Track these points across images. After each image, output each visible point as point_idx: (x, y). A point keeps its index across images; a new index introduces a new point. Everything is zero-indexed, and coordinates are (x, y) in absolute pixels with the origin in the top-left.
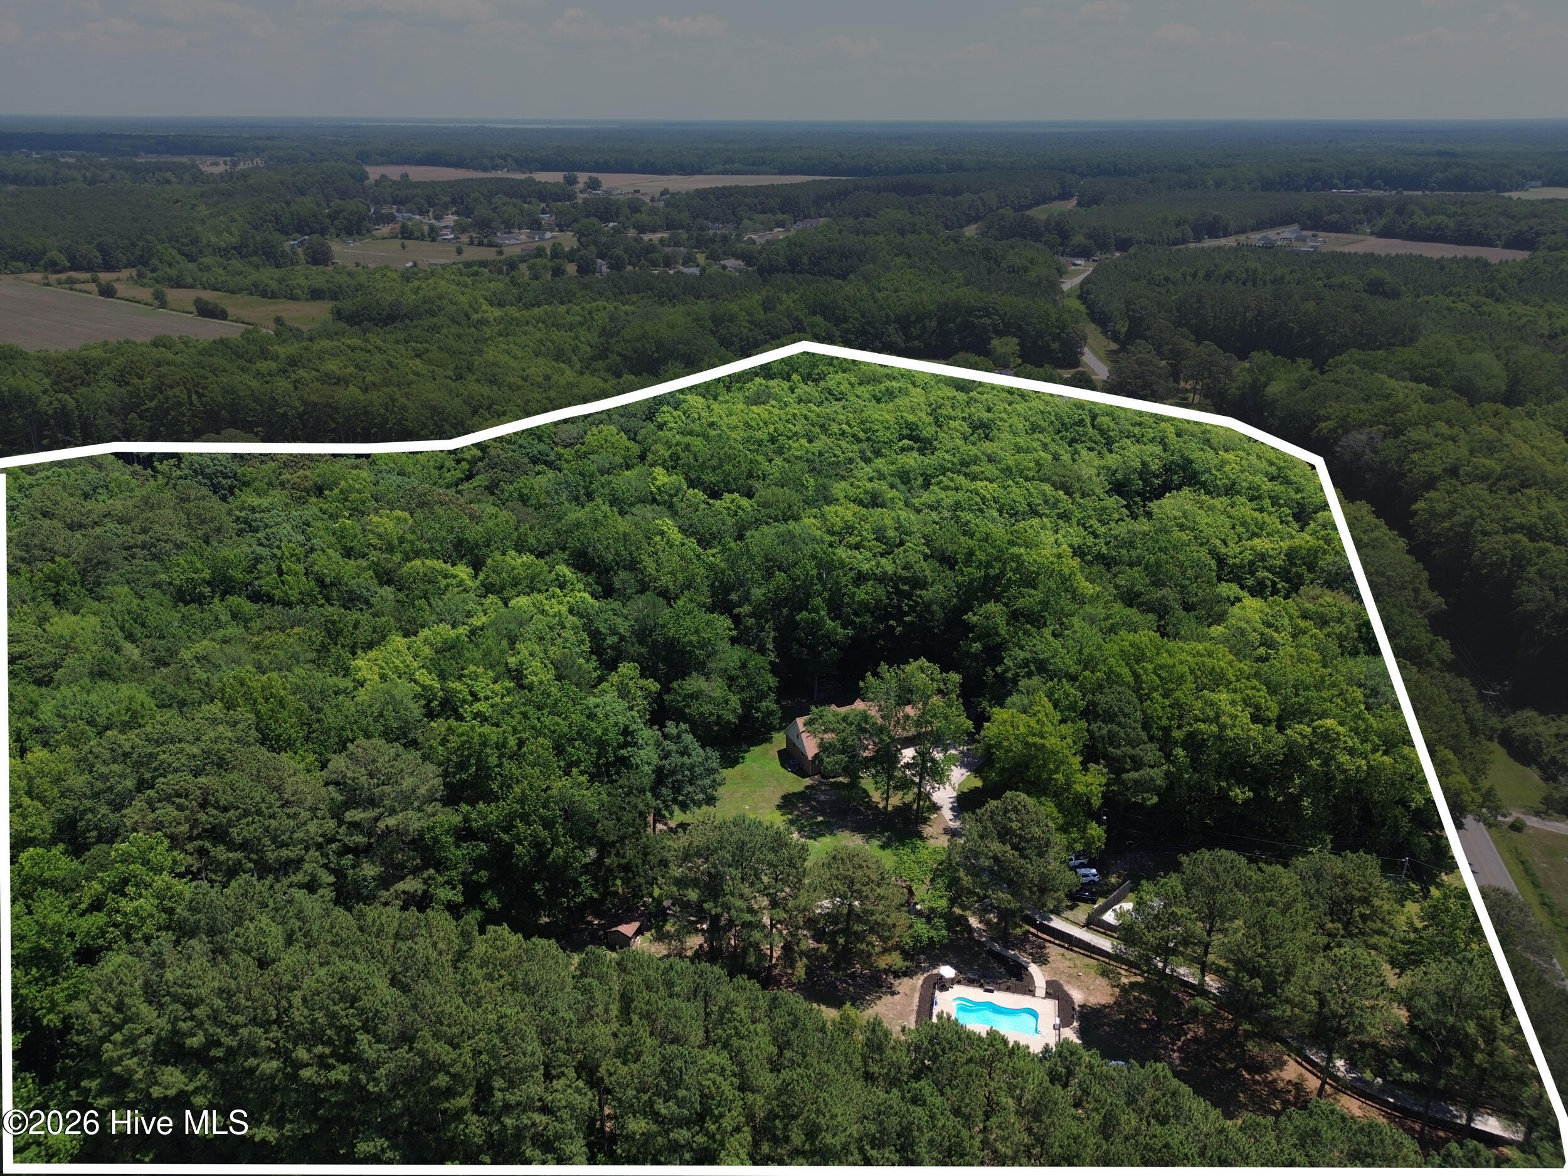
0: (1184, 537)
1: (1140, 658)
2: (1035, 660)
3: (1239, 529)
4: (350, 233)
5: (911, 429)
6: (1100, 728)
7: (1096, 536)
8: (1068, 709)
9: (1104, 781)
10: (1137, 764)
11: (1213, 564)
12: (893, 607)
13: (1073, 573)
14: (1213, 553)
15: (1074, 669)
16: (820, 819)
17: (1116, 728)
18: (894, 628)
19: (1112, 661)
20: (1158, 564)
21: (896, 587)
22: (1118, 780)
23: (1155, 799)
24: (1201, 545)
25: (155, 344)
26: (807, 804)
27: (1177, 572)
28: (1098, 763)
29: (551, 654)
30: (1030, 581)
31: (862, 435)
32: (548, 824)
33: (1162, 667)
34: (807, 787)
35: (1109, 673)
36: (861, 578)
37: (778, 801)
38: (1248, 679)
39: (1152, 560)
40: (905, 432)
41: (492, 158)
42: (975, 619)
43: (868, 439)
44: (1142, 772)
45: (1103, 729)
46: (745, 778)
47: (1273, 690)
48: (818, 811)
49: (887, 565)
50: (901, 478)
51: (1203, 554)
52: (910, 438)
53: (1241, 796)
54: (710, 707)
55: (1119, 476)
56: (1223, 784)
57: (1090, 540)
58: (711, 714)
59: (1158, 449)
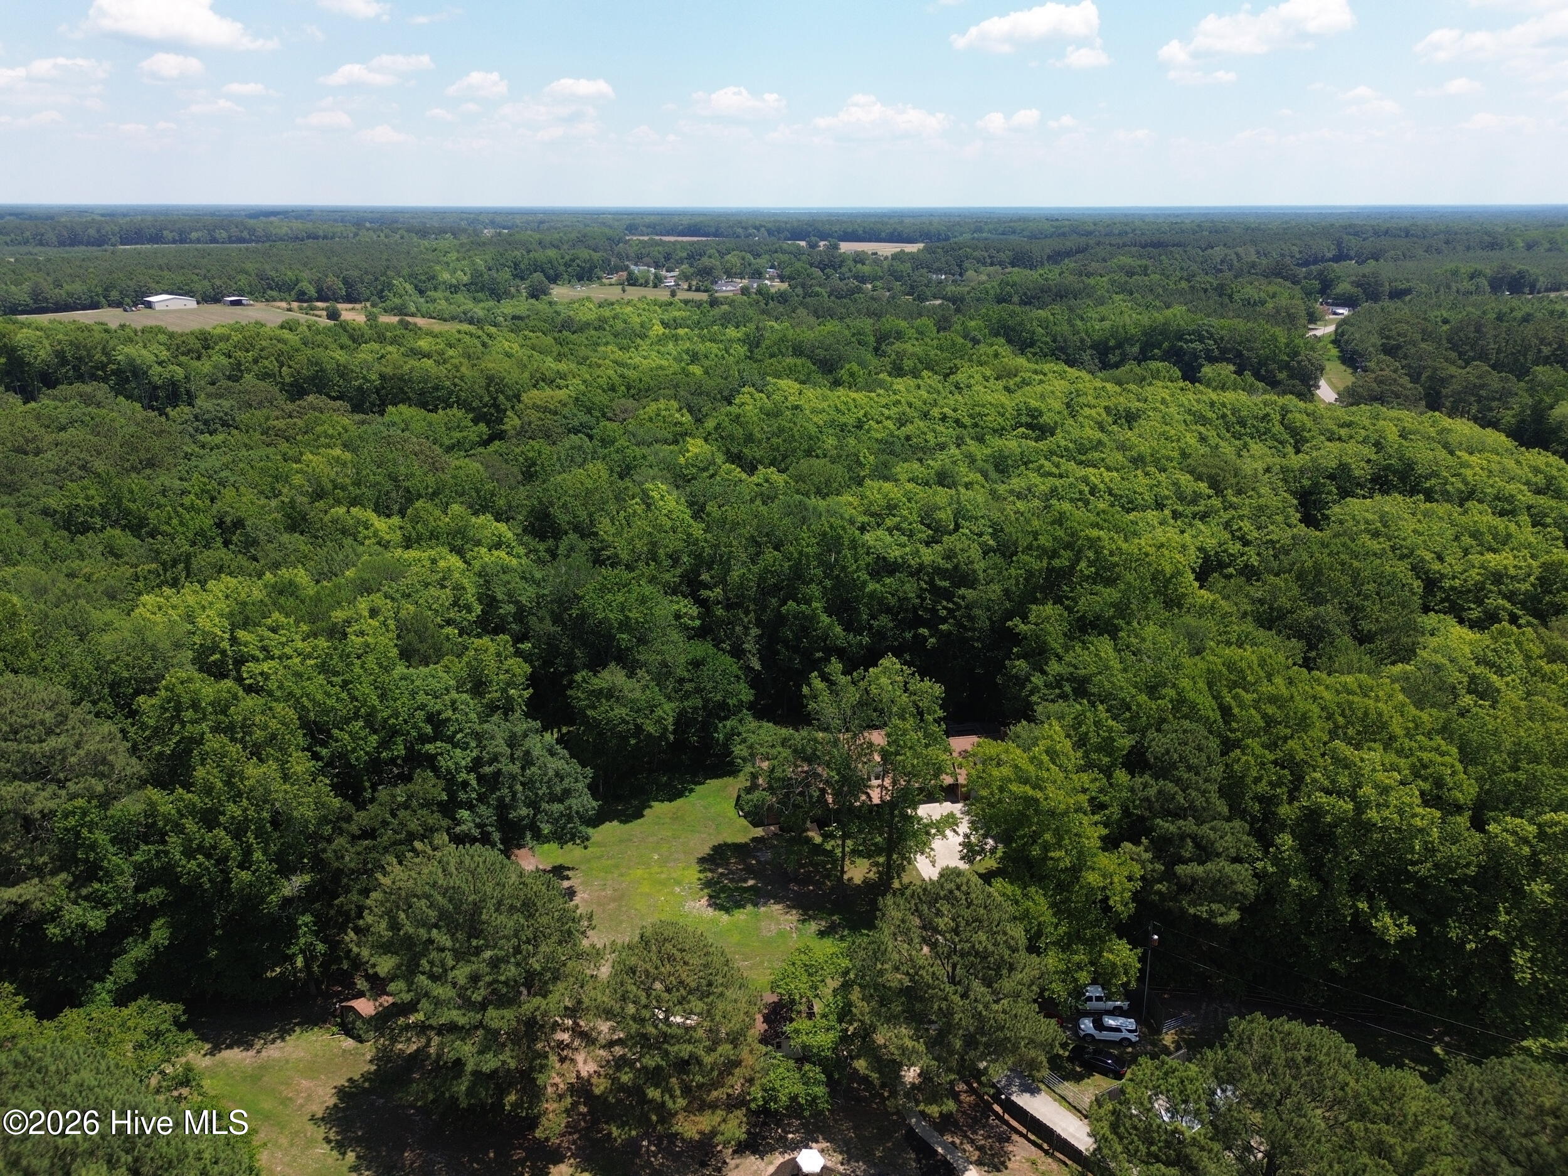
0: (1374, 545)
1: (1240, 682)
2: (1071, 679)
3: (1467, 540)
4: (580, 279)
5: (1033, 417)
6: (1145, 786)
7: (1246, 543)
8: (1099, 749)
9: (1138, 871)
10: (1205, 852)
11: (1417, 584)
12: (926, 609)
13: (1178, 573)
14: (1418, 569)
15: (1128, 692)
16: (751, 883)
17: (1171, 787)
18: (925, 639)
19: (1185, 683)
20: (1318, 570)
21: (931, 583)
22: (1168, 875)
23: (1234, 916)
24: (1402, 557)
25: (282, 327)
26: (743, 861)
27: (1345, 580)
28: (1137, 843)
29: (403, 614)
30: (1106, 575)
31: (967, 421)
32: (238, 831)
33: (1273, 700)
34: (754, 840)
35: (1180, 702)
36: (883, 567)
37: (705, 850)
38: (1429, 735)
39: (1309, 564)
40: (1024, 419)
41: (746, 229)
42: (1023, 627)
43: (976, 425)
44: (1209, 866)
45: (1151, 786)
46: (675, 818)
47: (1468, 756)
48: (750, 871)
49: (929, 555)
50: (996, 466)
51: (1402, 568)
52: (1029, 426)
53: (1393, 930)
54: (624, 711)
55: (1306, 483)
56: (1363, 906)
57: (1235, 548)
58: (624, 721)
59: (1368, 452)
